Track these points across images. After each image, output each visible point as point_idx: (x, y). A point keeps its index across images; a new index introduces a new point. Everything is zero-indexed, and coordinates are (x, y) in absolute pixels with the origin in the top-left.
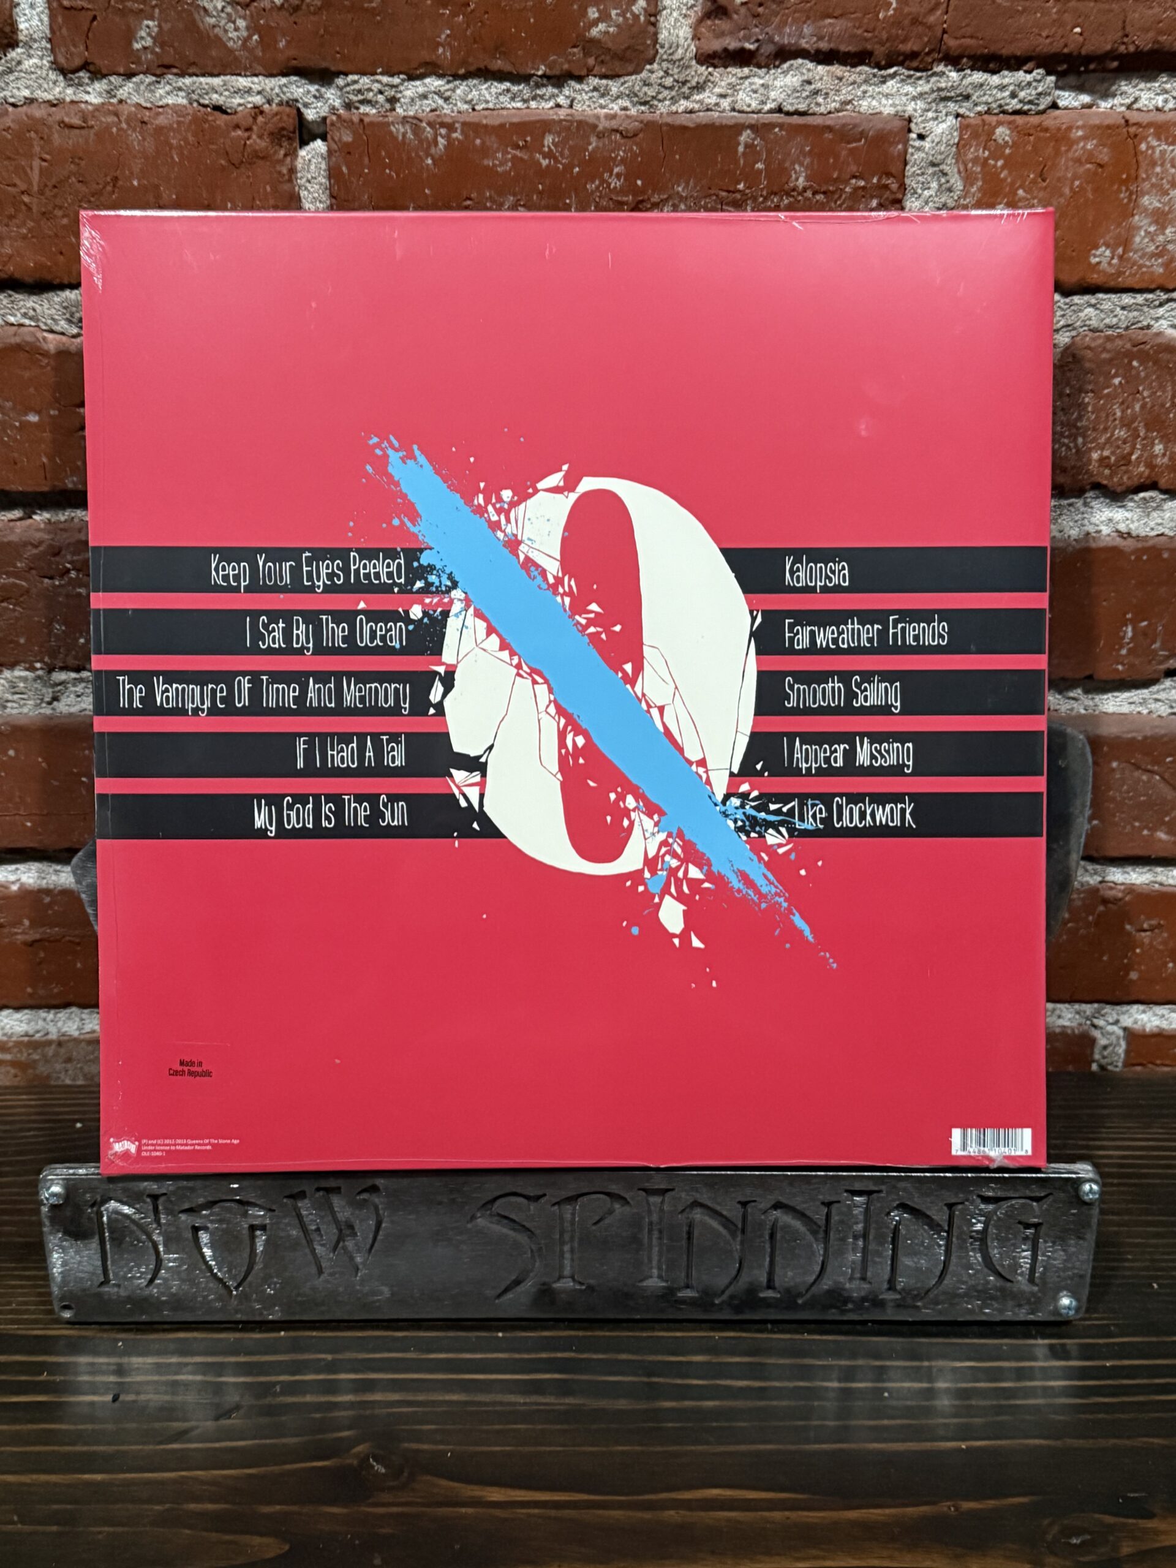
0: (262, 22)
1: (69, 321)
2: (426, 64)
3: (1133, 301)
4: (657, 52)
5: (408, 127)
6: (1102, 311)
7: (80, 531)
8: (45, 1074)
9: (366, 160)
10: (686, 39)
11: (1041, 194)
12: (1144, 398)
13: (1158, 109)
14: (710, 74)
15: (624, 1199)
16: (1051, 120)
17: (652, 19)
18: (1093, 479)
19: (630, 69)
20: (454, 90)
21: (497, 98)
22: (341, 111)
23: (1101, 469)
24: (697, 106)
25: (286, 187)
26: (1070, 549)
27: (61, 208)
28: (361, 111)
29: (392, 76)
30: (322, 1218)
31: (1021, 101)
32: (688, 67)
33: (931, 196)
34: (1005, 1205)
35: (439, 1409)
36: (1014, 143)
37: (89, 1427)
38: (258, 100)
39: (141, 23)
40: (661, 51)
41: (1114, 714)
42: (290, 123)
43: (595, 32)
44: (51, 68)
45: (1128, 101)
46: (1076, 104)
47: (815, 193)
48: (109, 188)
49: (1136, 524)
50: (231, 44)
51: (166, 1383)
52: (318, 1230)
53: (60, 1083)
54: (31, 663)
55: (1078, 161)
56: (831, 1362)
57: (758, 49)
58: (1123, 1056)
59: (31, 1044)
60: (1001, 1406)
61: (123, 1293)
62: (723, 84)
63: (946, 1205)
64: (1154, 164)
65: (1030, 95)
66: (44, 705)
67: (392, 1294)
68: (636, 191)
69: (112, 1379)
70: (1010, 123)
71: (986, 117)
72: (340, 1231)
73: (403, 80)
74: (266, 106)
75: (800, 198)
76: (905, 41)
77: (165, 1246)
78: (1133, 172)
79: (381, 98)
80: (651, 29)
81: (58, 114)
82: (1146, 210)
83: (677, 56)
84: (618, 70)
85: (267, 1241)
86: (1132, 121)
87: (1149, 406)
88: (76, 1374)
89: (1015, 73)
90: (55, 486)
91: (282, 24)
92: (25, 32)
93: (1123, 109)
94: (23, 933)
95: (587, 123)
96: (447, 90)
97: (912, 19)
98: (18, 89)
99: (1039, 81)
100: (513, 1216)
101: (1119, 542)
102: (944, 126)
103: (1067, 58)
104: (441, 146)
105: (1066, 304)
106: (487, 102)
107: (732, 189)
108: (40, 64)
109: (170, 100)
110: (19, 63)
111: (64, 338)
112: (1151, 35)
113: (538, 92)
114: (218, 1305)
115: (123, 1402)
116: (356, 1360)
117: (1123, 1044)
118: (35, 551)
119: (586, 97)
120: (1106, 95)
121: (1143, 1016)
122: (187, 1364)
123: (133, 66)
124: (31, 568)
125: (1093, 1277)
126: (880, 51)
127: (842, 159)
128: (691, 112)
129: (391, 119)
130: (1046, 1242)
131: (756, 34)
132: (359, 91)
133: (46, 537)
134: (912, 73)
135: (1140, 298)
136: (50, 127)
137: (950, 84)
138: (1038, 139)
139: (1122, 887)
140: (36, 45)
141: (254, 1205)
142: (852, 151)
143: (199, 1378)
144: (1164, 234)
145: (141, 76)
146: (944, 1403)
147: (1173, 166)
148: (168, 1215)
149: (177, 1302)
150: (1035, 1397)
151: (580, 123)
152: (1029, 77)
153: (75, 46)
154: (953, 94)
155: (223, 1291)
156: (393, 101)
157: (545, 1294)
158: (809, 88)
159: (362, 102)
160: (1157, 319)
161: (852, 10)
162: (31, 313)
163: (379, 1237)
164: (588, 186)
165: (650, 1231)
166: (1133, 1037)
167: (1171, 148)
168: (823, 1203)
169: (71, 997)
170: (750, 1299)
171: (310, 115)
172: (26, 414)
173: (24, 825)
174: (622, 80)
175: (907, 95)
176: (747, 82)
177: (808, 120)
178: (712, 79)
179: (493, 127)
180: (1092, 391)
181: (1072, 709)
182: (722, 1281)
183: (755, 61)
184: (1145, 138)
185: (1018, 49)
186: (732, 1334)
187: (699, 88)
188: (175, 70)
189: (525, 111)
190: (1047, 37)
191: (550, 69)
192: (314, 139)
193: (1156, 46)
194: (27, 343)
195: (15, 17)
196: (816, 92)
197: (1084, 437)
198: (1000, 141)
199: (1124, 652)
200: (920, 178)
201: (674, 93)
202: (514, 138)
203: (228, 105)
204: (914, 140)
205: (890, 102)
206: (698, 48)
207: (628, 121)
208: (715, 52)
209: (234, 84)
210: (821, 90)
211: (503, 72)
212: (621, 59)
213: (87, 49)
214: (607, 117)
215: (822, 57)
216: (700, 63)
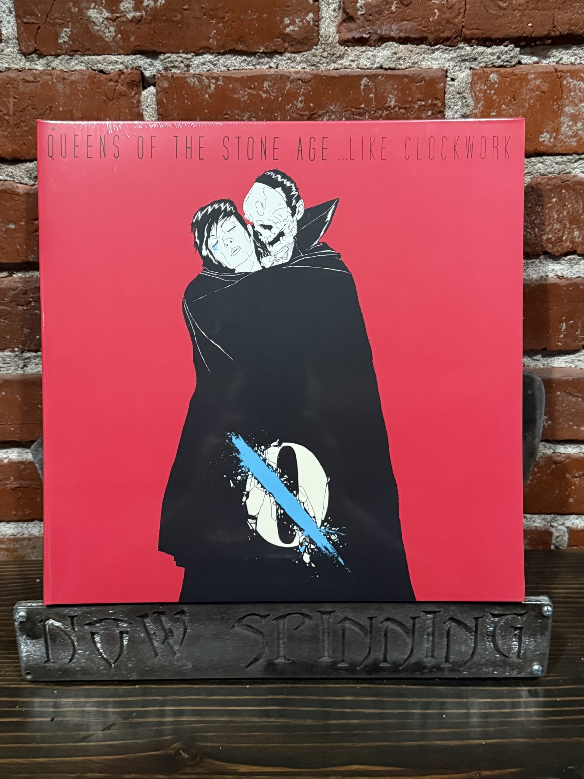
0: (122, 28)
1: (30, 178)
2: (204, 48)
3: (561, 160)
4: (319, 40)
5: (195, 79)
6: (546, 165)
7: (36, 282)
8: (23, 554)
9: (175, 96)
10: (334, 33)
11: (514, 107)
12: (568, 209)
13: (572, 64)
14: (346, 50)
15: (309, 616)
16: (518, 70)
17: (317, 23)
18: (544, 250)
19: (306, 48)
20: (218, 60)
21: (240, 64)
22: (163, 72)
23: (548, 244)
24: (340, 66)
25: (136, 110)
26: (533, 285)
27: (24, 122)
28: (172, 71)
29: (187, 54)
30: (157, 627)
31: (502, 61)
32: (335, 47)
33: (458, 109)
34: (504, 619)
35: (216, 725)
36: (499, 82)
37: (39, 734)
38: (121, 67)
39: (62, 30)
40: (321, 39)
41: (557, 367)
42: (138, 78)
43: (288, 30)
44: (18, 53)
45: (557, 60)
46: (531, 62)
47: (400, 108)
48: (48, 111)
49: (566, 272)
50: (107, 39)
51: (78, 712)
52: (154, 633)
53: (30, 559)
54: (13, 348)
55: (532, 90)
56: (416, 699)
57: (369, 37)
58: (567, 541)
59: (15, 540)
60: (504, 722)
61: (57, 666)
62: (353, 55)
63: (474, 618)
64: (570, 91)
65: (507, 57)
66: (19, 369)
67: (193, 666)
68: (310, 109)
69: (51, 709)
70: (497, 72)
71: (485, 69)
72: (166, 634)
73: (193, 56)
74: (125, 70)
75: (392, 111)
76: (442, 32)
77: (77, 642)
78: (560, 95)
79: (182, 65)
80: (316, 28)
81: (22, 75)
82: (567, 114)
83: (329, 42)
84: (300, 50)
85: (129, 639)
86: (558, 70)
87: (571, 212)
88: (33, 707)
89: (499, 47)
90: (23, 260)
91: (132, 29)
92: (5, 35)
93: (554, 64)
94: (10, 484)
95: (284, 75)
96: (215, 61)
97: (447, 21)
98: (2, 63)
99: (511, 51)
100: (253, 626)
101: (558, 281)
102: (464, 74)
103: (526, 39)
105: (528, 162)
106: (235, 66)
107: (358, 107)
108: (13, 51)
109: (77, 68)
110: (3, 50)
111: (27, 187)
112: (567, 26)
113: (260, 61)
114: (105, 672)
115: (57, 721)
116: (174, 699)
117: (567, 535)
118: (14, 292)
119: (284, 63)
120: (546, 57)
121: (577, 521)
122: (89, 702)
123: (59, 51)
124: (12, 301)
125: (550, 654)
126: (431, 37)
127: (413, 91)
128: (337, 69)
129: (187, 75)
130: (525, 637)
131: (369, 30)
132: (171, 62)
133: (20, 285)
134: (447, 47)
135: (565, 158)
136: (18, 82)
137: (466, 53)
138: (512, 79)
139: (564, 455)
140: (11, 42)
141: (122, 621)
142: (418, 87)
143: (95, 709)
144: (576, 126)
145: (63, 56)
146: (475, 720)
147: (580, 92)
148: (79, 626)
149: (84, 671)
150: (521, 717)
151: (282, 76)
152: (506, 49)
153: (30, 42)
154: (468, 58)
155: (107, 665)
156: (188, 66)
157: (270, 665)
158: (396, 56)
159: (173, 67)
160: (574, 169)
161: (417, 17)
162: (11, 174)
163: (186, 637)
164: (286, 107)
165: (323, 633)
166: (572, 532)
167: (579, 83)
168: (411, 618)
169: (35, 516)
170: (375, 667)
171: (147, 74)
172: (8, 224)
173: (10, 429)
174: (302, 54)
175: (445, 59)
176: (364, 54)
177: (396, 72)
178: (347, 53)
179: (238, 78)
180: (542, 205)
181: (536, 365)
182: (360, 658)
183: (368, 43)
184: (566, 78)
185: (500, 35)
186: (366, 686)
187: (341, 57)
188: (79, 53)
189: (254, 70)
190: (515, 28)
191: (266, 49)
192: (149, 86)
193: (570, 32)
194: (9, 189)
196: (399, 58)
197: (539, 229)
198: (492, 81)
199: (562, 336)
200: (453, 100)
201: (328, 60)
202: (249, 83)
203: (106, 69)
204: (449, 81)
205: (437, 62)
206: (340, 37)
207: (306, 74)
208: (348, 39)
209: (109, 59)
210: (402, 57)
211: (242, 51)
212: (301, 43)
213: (36, 43)
214: (295, 72)
215: (402, 41)
216: (341, 45)
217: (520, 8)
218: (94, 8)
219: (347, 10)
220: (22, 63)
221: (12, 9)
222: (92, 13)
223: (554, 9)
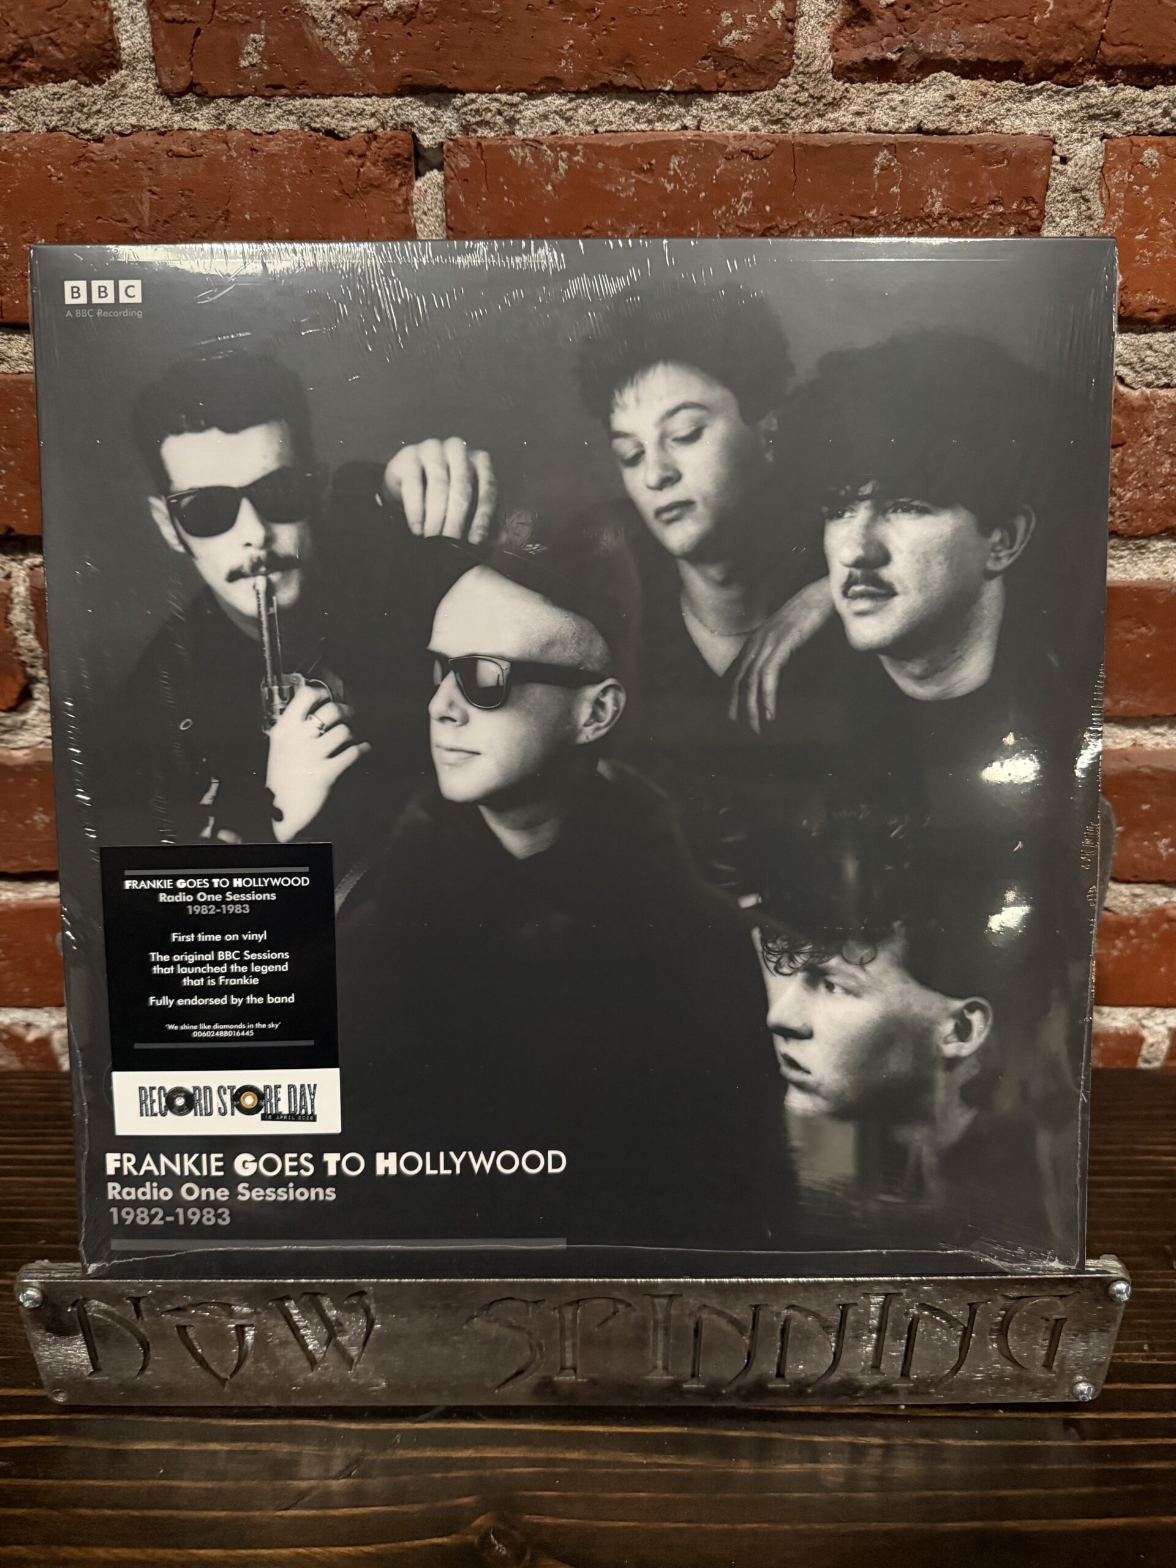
0: (374, 33)
2: (546, 80)
4: (793, 63)
5: (527, 151)
9: (484, 188)
10: (824, 49)
14: (847, 90)
17: (790, 24)
19: (763, 83)
20: (575, 109)
21: (621, 118)
22: (459, 135)
24: (831, 125)
28: (479, 134)
29: (511, 94)
31: (1172, 120)
32: (824, 81)
33: (1069, 225)
36: (1162, 166)
38: (372, 123)
39: (247, 36)
40: (797, 62)
42: (405, 149)
43: (727, 41)
44: (156, 93)
47: (950, 218)
48: (221, 222)
50: (341, 59)
57: (899, 61)
58: (1165, 1051)
62: (859, 100)
68: (764, 217)
70: (1159, 144)
71: (1134, 138)
73: (523, 98)
74: (380, 130)
75: (935, 225)
76: (1056, 50)
79: (499, 119)
80: (788, 35)
81: (166, 143)
83: (814, 68)
84: (749, 86)
91: (396, 36)
92: (128, 51)
95: (715, 143)
96: (570, 109)
97: (1070, 23)
98: (125, 116)
102: (1089, 148)
104: (562, 171)
106: (610, 123)
107: (864, 215)
108: (145, 88)
109: (281, 126)
110: (123, 86)
113: (664, 111)
117: (1167, 1041)
119: (714, 116)
123: (241, 87)
126: (1031, 61)
127: (982, 182)
128: (825, 132)
129: (510, 142)
131: (900, 42)
132: (478, 111)
134: (1061, 87)
136: (159, 156)
137: (1101, 100)
140: (140, 66)
142: (993, 175)
145: (250, 97)
151: (709, 143)
153: (180, 65)
154: (1102, 112)
156: (512, 121)
158: (950, 104)
159: (478, 124)
161: (1006, 13)
164: (714, 213)
171: (426, 141)
174: (754, 96)
175: (1052, 113)
176: (885, 99)
177: (948, 139)
178: (849, 96)
179: (617, 147)
183: (895, 75)
187: (834, 104)
188: (284, 91)
189: (650, 133)
191: (678, 83)
192: (431, 169)
195: (116, 34)
196: (958, 109)
198: (1148, 164)
200: (1059, 206)
201: (808, 110)
202: (639, 160)
203: (340, 129)
204: (1057, 163)
205: (1035, 121)
206: (835, 60)
207: (758, 141)
208: (854, 63)
209: (345, 105)
210: (963, 106)
211: (629, 88)
212: (754, 71)
213: (192, 70)
214: (734, 137)
215: (969, 70)
216: (837, 77)
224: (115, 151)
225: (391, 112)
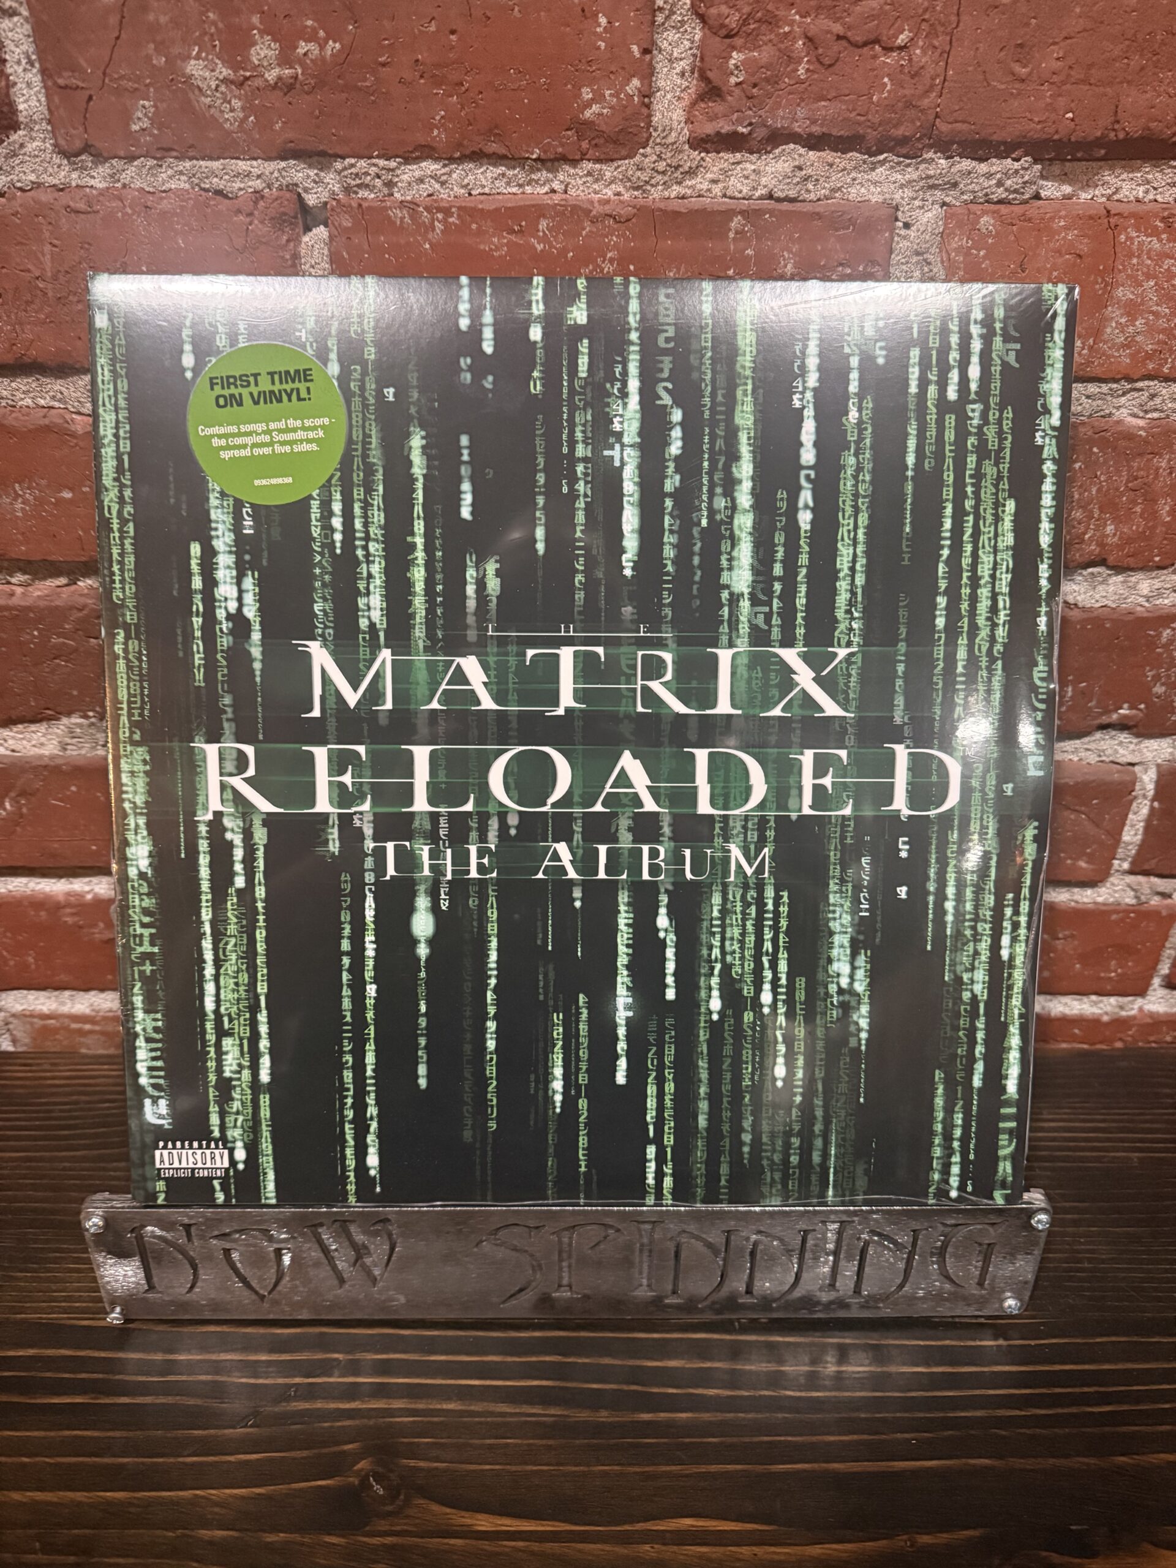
0: (257, 102)
2: (420, 147)
3: (1098, 390)
4: (650, 135)
5: (405, 212)
9: (366, 246)
10: (680, 122)
12: (1101, 482)
13: (1138, 201)
14: (703, 159)
15: (617, 1228)
16: (1035, 209)
17: (646, 100)
19: (624, 153)
20: (450, 174)
21: (493, 182)
22: (341, 196)
24: (689, 192)
27: (75, 293)
28: (360, 195)
29: (389, 159)
32: (681, 152)
35: (436, 1419)
36: (997, 233)
38: (258, 184)
39: (136, 103)
40: (654, 134)
42: (291, 208)
43: (588, 114)
44: (54, 152)
45: (1109, 192)
46: (1058, 194)
49: (1083, 596)
50: (227, 126)
52: (337, 1250)
55: (1059, 252)
57: (750, 133)
61: (166, 1298)
62: (715, 169)
63: (912, 1231)
64: (1131, 255)
65: (1016, 183)
67: (408, 1301)
70: (994, 212)
71: (971, 206)
72: (358, 1252)
73: (400, 163)
74: (267, 191)
76: (895, 126)
78: (1110, 262)
79: (378, 182)
80: (645, 111)
81: (64, 199)
82: (1119, 301)
83: (670, 140)
84: (612, 154)
85: (292, 1258)
86: (1112, 212)
87: (1105, 489)
89: (1004, 161)
91: (277, 104)
92: (25, 113)
93: (1104, 199)
95: (581, 207)
96: (444, 174)
97: (907, 102)
98: (25, 173)
99: (1026, 169)
102: (930, 214)
103: (1057, 144)
104: (438, 231)
106: (483, 187)
107: (722, 275)
108: (43, 147)
109: (173, 185)
110: (22, 146)
112: (1142, 121)
113: (533, 176)
114: (251, 1307)
119: (580, 182)
120: (1088, 185)
123: (133, 149)
125: (1035, 1283)
126: (872, 135)
127: (830, 246)
128: (683, 198)
129: (388, 203)
131: (750, 117)
132: (357, 175)
134: (902, 159)
135: (1105, 388)
136: (58, 212)
137: (939, 171)
138: (1021, 229)
140: (37, 127)
142: (840, 240)
144: (1134, 325)
145: (142, 159)
147: (1149, 258)
149: (215, 1305)
151: (575, 208)
152: (1017, 165)
153: (75, 128)
154: (940, 182)
155: (255, 1298)
156: (390, 184)
157: (545, 1300)
158: (799, 173)
159: (358, 186)
160: (1118, 408)
161: (847, 92)
162: (59, 396)
163: (394, 1258)
164: (582, 271)
165: (641, 1254)
167: (1149, 239)
170: (730, 1304)
171: (311, 200)
174: (615, 164)
175: (895, 182)
176: (738, 168)
177: (798, 207)
178: (704, 164)
179: (489, 211)
183: (747, 146)
184: (1125, 229)
185: (1007, 134)
187: (692, 173)
188: (175, 154)
189: (520, 196)
190: (1039, 122)
191: (545, 152)
192: (316, 225)
193: (1146, 133)
194: (56, 425)
195: (13, 97)
196: (806, 179)
198: (984, 231)
201: (666, 178)
202: (510, 222)
203: (228, 189)
204: (900, 228)
205: (879, 189)
206: (691, 132)
207: (621, 206)
208: (708, 135)
209: (232, 167)
210: (810, 176)
211: (498, 155)
212: (615, 142)
213: (86, 131)
214: (600, 202)
215: (814, 142)
216: (693, 147)
217: (1055, 78)
218: (198, 57)
219: (709, 74)
220: (62, 173)
221: (34, 57)
222: (195, 68)
223: (1121, 82)
224: (16, 205)
225: (276, 174)
